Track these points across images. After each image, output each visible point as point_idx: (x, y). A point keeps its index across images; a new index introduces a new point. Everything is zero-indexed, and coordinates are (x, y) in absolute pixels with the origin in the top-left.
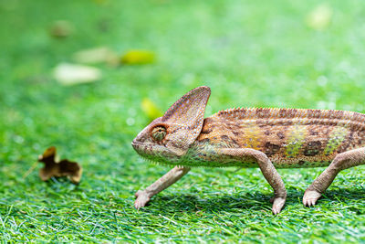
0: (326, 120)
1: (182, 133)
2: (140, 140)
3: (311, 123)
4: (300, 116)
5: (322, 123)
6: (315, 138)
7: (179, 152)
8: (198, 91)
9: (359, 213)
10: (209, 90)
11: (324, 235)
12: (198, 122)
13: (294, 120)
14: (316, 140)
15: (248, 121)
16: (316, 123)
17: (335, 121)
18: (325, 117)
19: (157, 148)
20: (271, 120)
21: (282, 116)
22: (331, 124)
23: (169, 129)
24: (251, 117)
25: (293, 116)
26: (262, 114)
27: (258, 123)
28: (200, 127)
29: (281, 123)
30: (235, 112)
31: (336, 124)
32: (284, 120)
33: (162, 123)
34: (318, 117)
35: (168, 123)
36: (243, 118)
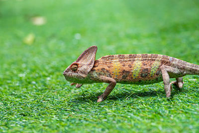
0: (150, 58)
1: (85, 67)
2: (66, 71)
3: (144, 60)
4: (138, 57)
5: (148, 60)
6: (145, 67)
7: (84, 76)
8: (92, 48)
9: (24, 116)
10: (96, 47)
11: (6, 125)
12: (92, 62)
13: (135, 59)
14: (146, 68)
15: (115, 60)
16: (146, 60)
17: (154, 59)
18: (150, 57)
19: (74, 74)
20: (125, 60)
21: (130, 57)
22: (152, 60)
23: (79, 66)
24: (116, 59)
25: (135, 57)
26: (121, 57)
27: (119, 61)
28: (93, 64)
29: (130, 61)
30: (109, 57)
31: (154, 60)
32: (131, 59)
33: (76, 63)
34: (146, 57)
35: (79, 63)
36: (113, 59)
